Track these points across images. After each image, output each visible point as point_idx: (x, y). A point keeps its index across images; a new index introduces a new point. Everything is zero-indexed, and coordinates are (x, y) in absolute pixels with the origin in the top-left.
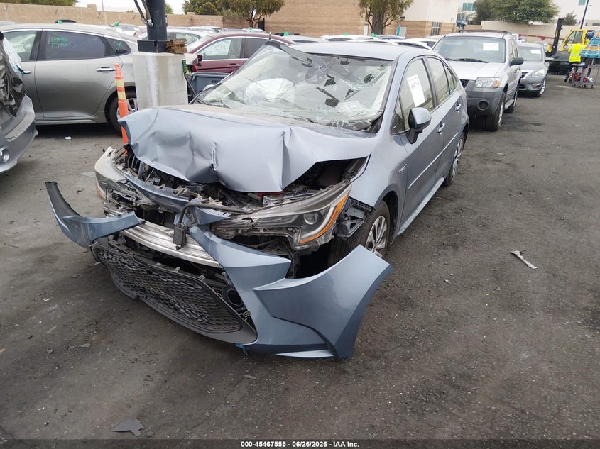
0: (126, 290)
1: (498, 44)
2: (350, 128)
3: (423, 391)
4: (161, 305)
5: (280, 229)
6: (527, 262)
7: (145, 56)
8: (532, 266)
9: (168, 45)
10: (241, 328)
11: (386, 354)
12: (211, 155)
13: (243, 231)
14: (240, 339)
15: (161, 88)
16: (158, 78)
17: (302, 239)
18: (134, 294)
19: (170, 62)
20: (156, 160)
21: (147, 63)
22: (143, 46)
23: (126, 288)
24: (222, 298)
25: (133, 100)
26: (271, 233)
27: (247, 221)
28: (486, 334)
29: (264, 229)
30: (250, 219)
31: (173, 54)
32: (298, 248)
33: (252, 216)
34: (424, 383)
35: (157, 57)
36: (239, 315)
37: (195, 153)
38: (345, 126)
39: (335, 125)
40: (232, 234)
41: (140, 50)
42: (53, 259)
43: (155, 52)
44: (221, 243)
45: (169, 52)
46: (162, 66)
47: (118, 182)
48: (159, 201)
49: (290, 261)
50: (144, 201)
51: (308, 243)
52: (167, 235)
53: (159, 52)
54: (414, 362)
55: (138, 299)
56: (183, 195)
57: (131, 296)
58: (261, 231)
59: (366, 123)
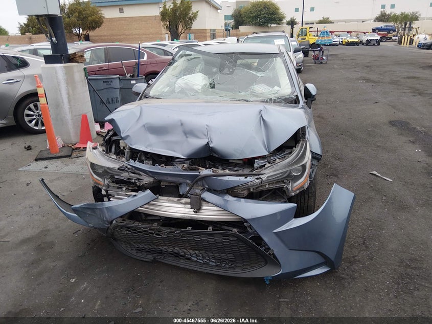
0: (140, 256)
1: (283, 40)
2: (280, 102)
3: (399, 277)
4: (182, 261)
5: (278, 182)
6: (385, 178)
7: (54, 67)
8: (389, 179)
9: (72, 57)
10: (266, 264)
11: (356, 258)
12: (205, 135)
13: (253, 189)
14: (268, 272)
15: (70, 91)
16: (67, 84)
17: (294, 187)
18: (150, 257)
19: (75, 70)
20: (149, 146)
21: (56, 73)
22: (48, 60)
23: (140, 254)
24: (254, 244)
25: (37, 104)
26: (274, 186)
27: (258, 180)
28: (402, 229)
29: (268, 185)
30: (261, 178)
31: (76, 64)
32: (293, 194)
33: (261, 176)
34: (395, 271)
35: (64, 67)
36: (268, 254)
37: (188, 136)
38: (275, 102)
39: (267, 102)
40: (246, 193)
41: (46, 62)
42: (51, 245)
43: (61, 63)
44: (236, 200)
45: (73, 62)
46: (69, 73)
47: (118, 169)
48: (161, 178)
49: (296, 205)
50: (146, 180)
51: (298, 189)
52: (181, 203)
53: (65, 63)
54: (378, 259)
55: (154, 261)
56: (184, 170)
57: (147, 260)
58: (267, 186)
59: (292, 98)
